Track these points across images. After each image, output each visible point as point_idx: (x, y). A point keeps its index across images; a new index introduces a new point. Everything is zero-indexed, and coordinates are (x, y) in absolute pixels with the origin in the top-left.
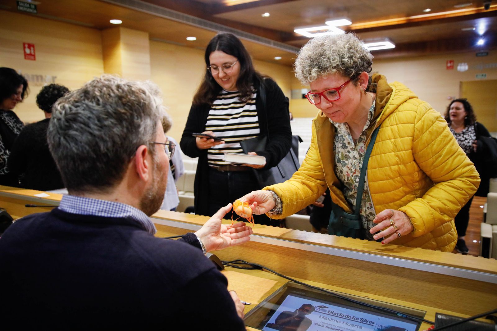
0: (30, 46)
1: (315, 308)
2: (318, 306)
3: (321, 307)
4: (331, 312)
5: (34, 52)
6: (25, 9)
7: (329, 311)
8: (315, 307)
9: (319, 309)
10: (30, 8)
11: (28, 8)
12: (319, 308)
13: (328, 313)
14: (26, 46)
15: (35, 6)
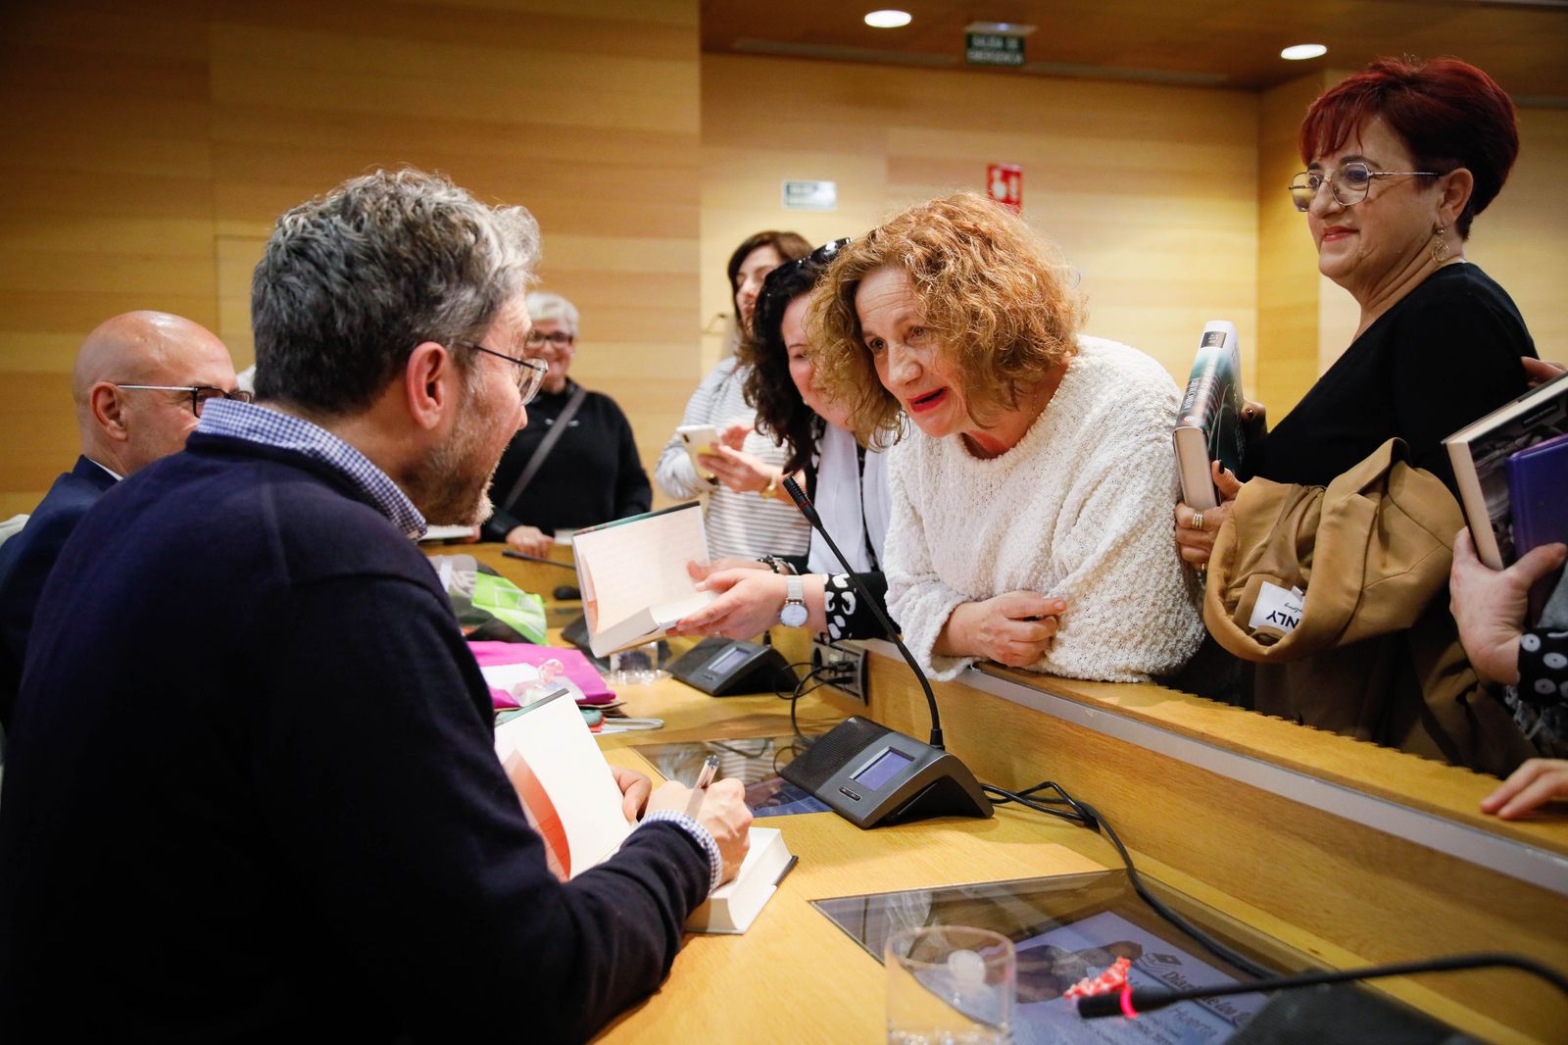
0: (1007, 175)
1: (1143, 958)
2: (1156, 955)
3: (1162, 958)
4: (1177, 975)
5: (1019, 193)
6: (989, 56)
7: (1172, 973)
8: (1144, 953)
9: (1152, 962)
10: (1004, 49)
11: (996, 50)
12: (1154, 958)
13: (1164, 977)
14: (997, 174)
15: (1021, 41)
